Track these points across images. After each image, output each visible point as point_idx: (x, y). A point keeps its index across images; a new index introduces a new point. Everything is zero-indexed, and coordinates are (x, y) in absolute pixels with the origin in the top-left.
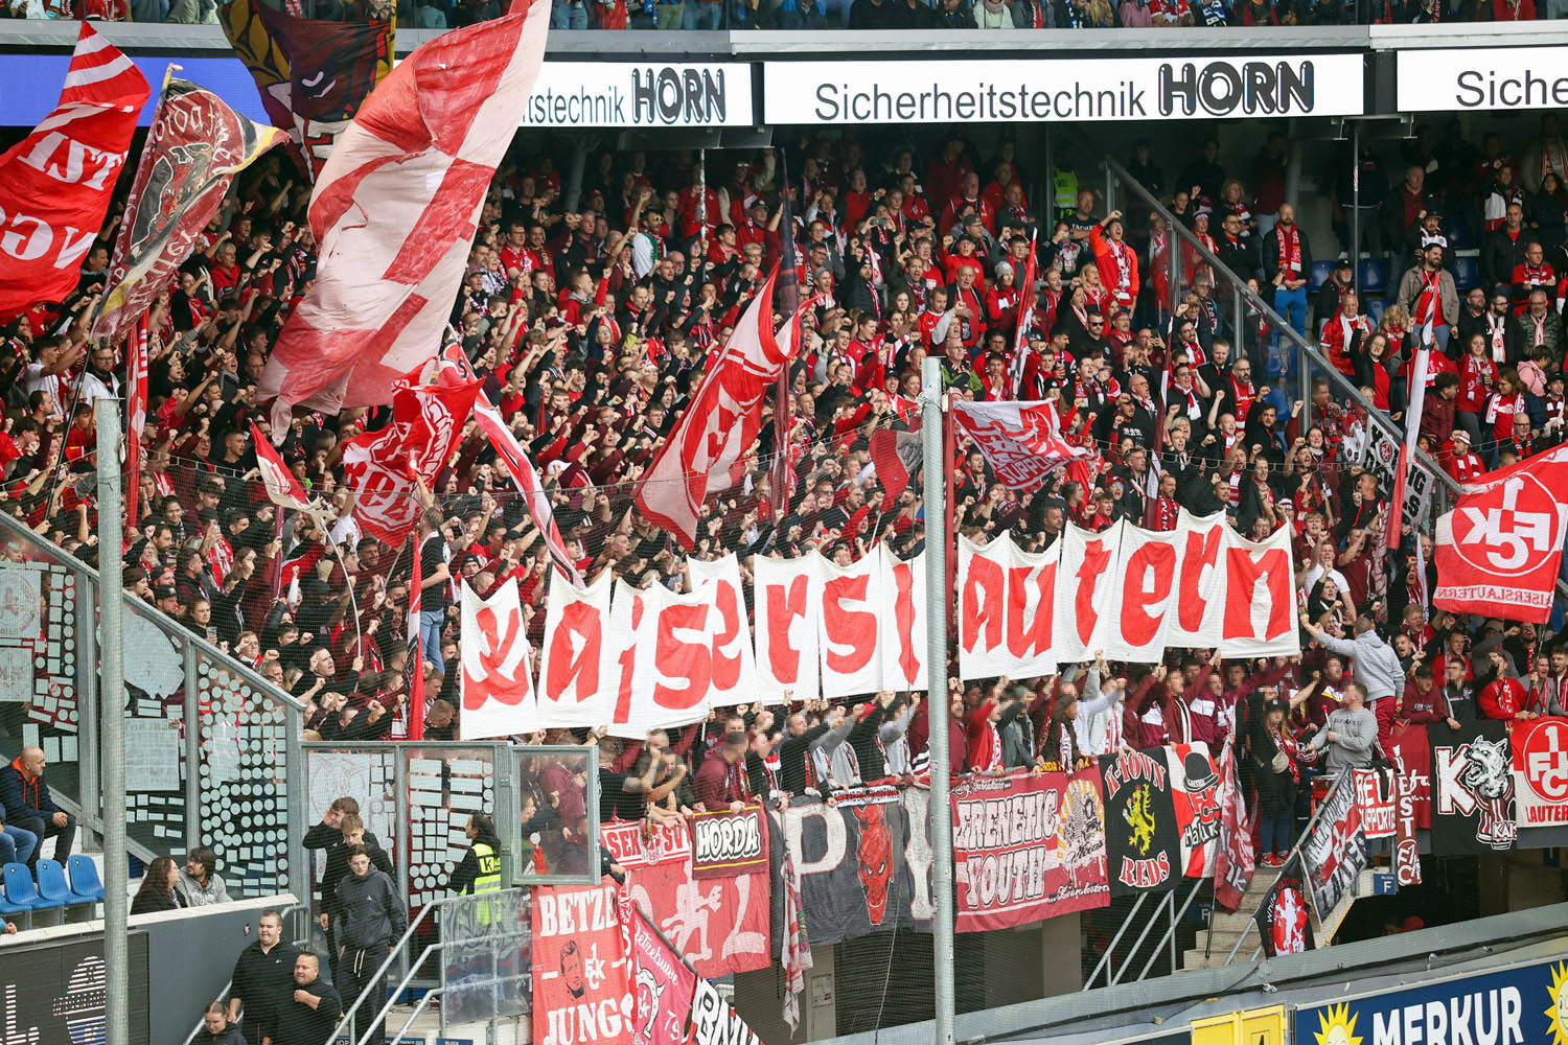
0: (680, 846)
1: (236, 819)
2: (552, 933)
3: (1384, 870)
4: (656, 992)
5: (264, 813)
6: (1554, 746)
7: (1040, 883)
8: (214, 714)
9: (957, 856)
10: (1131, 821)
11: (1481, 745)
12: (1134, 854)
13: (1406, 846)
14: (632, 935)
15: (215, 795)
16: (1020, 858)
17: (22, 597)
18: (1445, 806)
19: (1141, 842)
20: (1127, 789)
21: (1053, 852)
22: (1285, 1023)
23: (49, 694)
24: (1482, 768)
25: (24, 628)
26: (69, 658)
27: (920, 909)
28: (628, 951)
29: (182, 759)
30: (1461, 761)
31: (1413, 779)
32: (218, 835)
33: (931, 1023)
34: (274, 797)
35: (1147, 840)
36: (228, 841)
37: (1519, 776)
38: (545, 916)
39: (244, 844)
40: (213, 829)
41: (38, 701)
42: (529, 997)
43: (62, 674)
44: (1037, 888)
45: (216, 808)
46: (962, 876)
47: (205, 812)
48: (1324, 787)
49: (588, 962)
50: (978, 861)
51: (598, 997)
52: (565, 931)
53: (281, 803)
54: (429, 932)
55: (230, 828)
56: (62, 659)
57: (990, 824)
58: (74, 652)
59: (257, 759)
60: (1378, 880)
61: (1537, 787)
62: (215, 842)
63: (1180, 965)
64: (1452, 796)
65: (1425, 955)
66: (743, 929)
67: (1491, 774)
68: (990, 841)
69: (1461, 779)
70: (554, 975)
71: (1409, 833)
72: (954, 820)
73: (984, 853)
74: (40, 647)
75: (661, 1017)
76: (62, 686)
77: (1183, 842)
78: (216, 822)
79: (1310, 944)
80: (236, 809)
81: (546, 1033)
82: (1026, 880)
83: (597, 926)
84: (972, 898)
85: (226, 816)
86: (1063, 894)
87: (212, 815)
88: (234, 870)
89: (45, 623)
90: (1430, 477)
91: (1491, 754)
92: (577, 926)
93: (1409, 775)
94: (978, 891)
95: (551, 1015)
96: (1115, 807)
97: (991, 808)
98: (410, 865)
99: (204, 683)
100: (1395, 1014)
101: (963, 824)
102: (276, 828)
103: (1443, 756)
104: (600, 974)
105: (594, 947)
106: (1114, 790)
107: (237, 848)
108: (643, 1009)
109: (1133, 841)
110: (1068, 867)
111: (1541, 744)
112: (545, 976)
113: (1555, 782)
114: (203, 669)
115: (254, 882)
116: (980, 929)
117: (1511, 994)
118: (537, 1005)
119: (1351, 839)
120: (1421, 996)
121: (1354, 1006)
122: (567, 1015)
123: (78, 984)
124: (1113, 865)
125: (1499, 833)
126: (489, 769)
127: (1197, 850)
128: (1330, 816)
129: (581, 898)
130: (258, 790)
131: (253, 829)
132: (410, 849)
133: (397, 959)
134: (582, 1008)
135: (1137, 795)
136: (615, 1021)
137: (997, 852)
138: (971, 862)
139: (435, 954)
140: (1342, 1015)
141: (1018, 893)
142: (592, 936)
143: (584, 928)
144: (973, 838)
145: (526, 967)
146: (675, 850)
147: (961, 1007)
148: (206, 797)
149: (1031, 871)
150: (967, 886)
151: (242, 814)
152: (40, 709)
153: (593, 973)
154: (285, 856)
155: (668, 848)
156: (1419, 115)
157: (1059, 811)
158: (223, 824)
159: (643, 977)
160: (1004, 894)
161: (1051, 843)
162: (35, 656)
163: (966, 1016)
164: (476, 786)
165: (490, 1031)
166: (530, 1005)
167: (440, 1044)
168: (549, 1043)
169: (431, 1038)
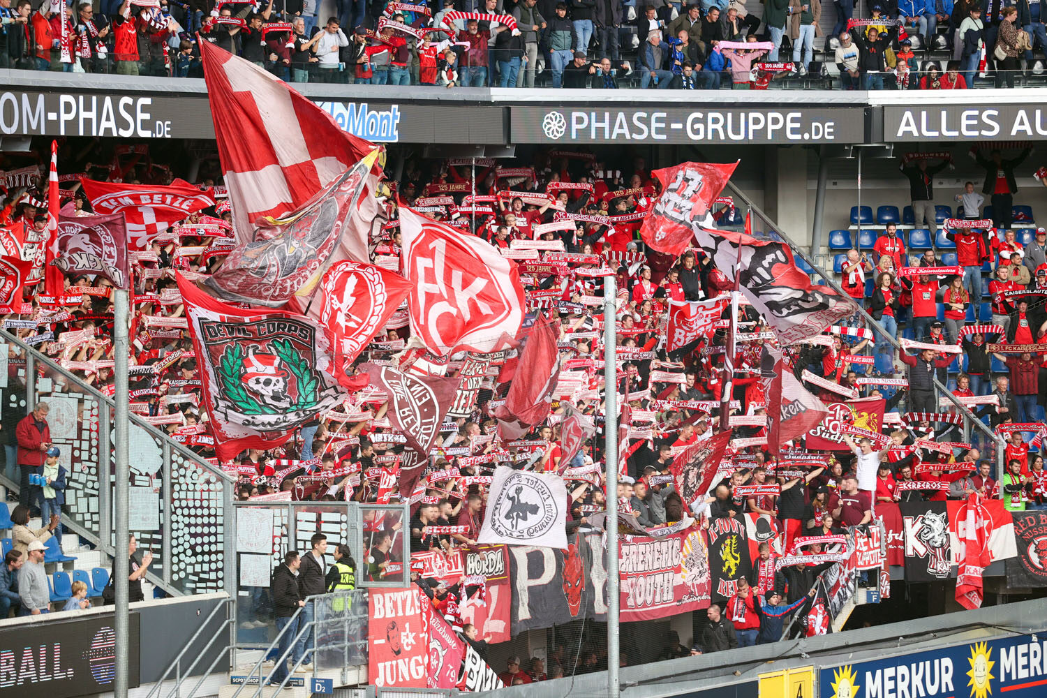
0: (457, 568)
1: (193, 548)
2: (381, 616)
3: (873, 589)
4: (442, 653)
5: (210, 543)
7: (671, 593)
8: (180, 485)
9: (622, 576)
10: (724, 558)
11: (930, 515)
12: (726, 578)
14: (428, 619)
15: (180, 533)
16: (659, 578)
17: (66, 414)
18: (910, 552)
19: (729, 570)
20: (722, 538)
21: (679, 575)
22: (813, 677)
23: (82, 472)
24: (931, 529)
25: (67, 433)
26: (94, 451)
27: (599, 608)
28: (425, 629)
29: (161, 511)
30: (919, 525)
31: (891, 535)
32: (182, 557)
33: (604, 673)
34: (215, 534)
35: (734, 569)
36: (188, 560)
37: (953, 535)
38: (377, 606)
39: (197, 562)
40: (179, 553)
41: (75, 476)
42: (367, 654)
43: (90, 460)
44: (669, 596)
45: (181, 541)
46: (625, 586)
47: (175, 543)
49: (403, 634)
50: (634, 579)
51: (410, 655)
52: (389, 615)
53: (220, 538)
55: (189, 552)
56: (90, 451)
57: (641, 558)
58: (97, 447)
59: (206, 512)
60: (869, 595)
62: (180, 561)
64: (914, 546)
65: (897, 638)
66: (493, 618)
67: (936, 533)
68: (641, 568)
69: (919, 536)
70: (383, 641)
71: (887, 568)
72: (620, 556)
73: (638, 575)
74: (77, 444)
75: (445, 668)
76: (90, 468)
78: (181, 549)
79: (830, 631)
80: (193, 541)
81: (377, 676)
82: (662, 591)
83: (408, 613)
84: (630, 602)
85: (187, 545)
86: (686, 600)
87: (179, 545)
88: (191, 577)
89: (80, 429)
91: (935, 521)
92: (397, 612)
93: (888, 533)
94: (635, 598)
95: (381, 666)
96: (714, 550)
97: (641, 548)
99: (175, 466)
100: (879, 672)
101: (625, 557)
102: (217, 552)
103: (908, 522)
104: (411, 640)
105: (407, 625)
106: (714, 539)
107: (193, 565)
108: (434, 663)
109: (725, 569)
110: (689, 584)
112: (376, 642)
114: (174, 457)
115: (203, 585)
116: (636, 620)
117: (947, 662)
118: (371, 659)
119: (853, 570)
120: (894, 662)
121: (855, 668)
122: (392, 665)
123: (98, 644)
124: (714, 584)
125: (940, 569)
126: (344, 518)
129: (398, 596)
130: (206, 530)
131: (203, 553)
134: (400, 661)
135: (728, 542)
136: (421, 669)
137: (645, 574)
138: (629, 580)
140: (847, 672)
141: (658, 599)
142: (406, 619)
143: (400, 614)
144: (631, 566)
145: (365, 635)
146: (454, 570)
148: (175, 534)
149: (666, 585)
150: (627, 594)
151: (196, 544)
152: (76, 481)
153: (406, 641)
154: (222, 570)
155: (450, 569)
156: (896, 144)
157: (681, 551)
158: (185, 550)
159: (434, 644)
160: (649, 600)
161: (678, 570)
162: (74, 449)
163: (626, 669)
164: (336, 528)
165: (343, 675)
166: (367, 659)
167: (314, 681)
168: (379, 682)
169: (308, 678)
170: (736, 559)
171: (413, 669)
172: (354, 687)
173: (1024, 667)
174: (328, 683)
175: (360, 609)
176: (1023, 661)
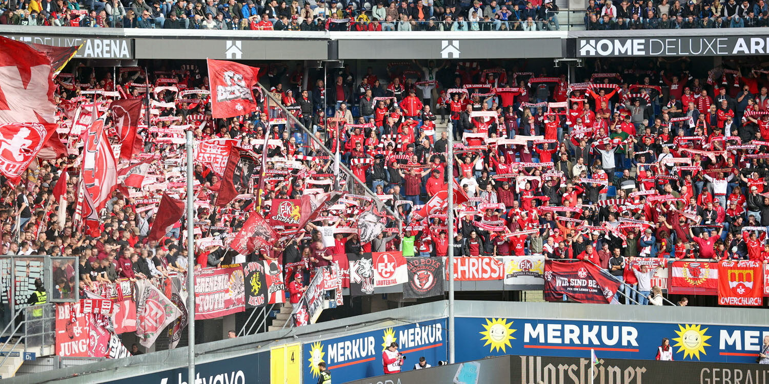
2: (63, 318)
3: (332, 300)
4: (97, 338)
6: (386, 261)
7: (223, 304)
9: (196, 295)
10: (252, 284)
11: (363, 260)
12: (253, 295)
13: (339, 293)
14: (89, 319)
16: (217, 296)
18: (352, 281)
19: (255, 291)
20: (251, 274)
21: (228, 294)
22: (300, 348)
24: (364, 268)
28: (87, 324)
30: (357, 266)
33: (187, 347)
35: (257, 290)
37: (375, 271)
38: (60, 312)
42: (55, 339)
44: (222, 305)
46: (198, 302)
48: (314, 274)
49: (74, 327)
50: (203, 297)
51: (78, 339)
52: (67, 317)
54: (21, 317)
57: (207, 285)
60: (330, 302)
61: (381, 274)
63: (267, 331)
64: (354, 277)
65: (345, 326)
66: (127, 318)
67: (366, 270)
68: (207, 290)
69: (357, 272)
70: (63, 332)
71: (340, 288)
72: (195, 284)
73: (205, 294)
75: (98, 346)
77: (269, 291)
79: (309, 323)
81: (61, 351)
82: (218, 303)
83: (78, 316)
84: (200, 309)
86: (231, 307)
90: (348, 175)
91: (366, 263)
93: (341, 270)
94: (203, 306)
95: (62, 345)
96: (247, 280)
97: (207, 279)
98: (15, 295)
100: (335, 345)
101: (198, 284)
103: (352, 263)
104: (79, 331)
105: (77, 322)
106: (247, 274)
108: (92, 343)
109: (253, 291)
110: (234, 299)
111: (382, 261)
112: (60, 332)
113: (386, 273)
116: (203, 318)
117: (372, 339)
118: (57, 341)
119: (322, 290)
120: (343, 339)
121: (322, 343)
122: (68, 345)
124: (247, 298)
125: (368, 289)
126: (42, 264)
127: (274, 294)
128: (315, 284)
132: (15, 290)
133: (10, 326)
134: (73, 342)
135: (254, 276)
136: (85, 346)
137: (209, 294)
138: (200, 297)
139: (23, 324)
140: (318, 345)
141: (216, 307)
144: (201, 289)
145: (54, 328)
147: (197, 342)
149: (220, 300)
150: (199, 305)
153: (77, 331)
156: (345, 60)
157: (229, 281)
159: (93, 333)
160: (211, 308)
161: (227, 291)
163: (198, 345)
164: (38, 270)
165: (41, 350)
166: (55, 341)
167: (25, 354)
168: (62, 354)
169: (22, 351)
170: (258, 285)
171: (80, 347)
172: (48, 357)
173: (412, 341)
174: (33, 355)
175: (50, 314)
176: (411, 337)
